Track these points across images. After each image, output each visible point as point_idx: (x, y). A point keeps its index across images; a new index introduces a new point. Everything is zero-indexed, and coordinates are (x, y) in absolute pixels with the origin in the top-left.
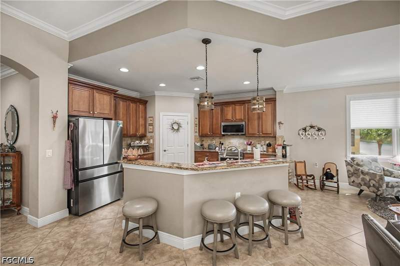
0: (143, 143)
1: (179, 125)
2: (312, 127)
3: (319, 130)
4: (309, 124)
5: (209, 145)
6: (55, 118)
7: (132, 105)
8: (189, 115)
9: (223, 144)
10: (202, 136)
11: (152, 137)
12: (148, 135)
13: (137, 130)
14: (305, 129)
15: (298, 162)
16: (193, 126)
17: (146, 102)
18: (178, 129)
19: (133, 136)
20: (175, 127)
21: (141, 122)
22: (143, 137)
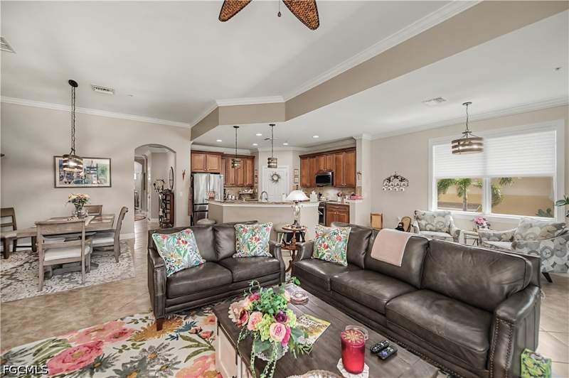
0: (250, 191)
1: (279, 177)
2: (396, 177)
3: (402, 180)
4: (393, 174)
6: (184, 174)
8: (288, 166)
11: (257, 187)
12: (255, 185)
13: (244, 181)
14: (389, 180)
15: (375, 215)
17: (254, 157)
18: (277, 181)
19: (242, 186)
20: (275, 178)
21: (249, 175)
22: (251, 187)
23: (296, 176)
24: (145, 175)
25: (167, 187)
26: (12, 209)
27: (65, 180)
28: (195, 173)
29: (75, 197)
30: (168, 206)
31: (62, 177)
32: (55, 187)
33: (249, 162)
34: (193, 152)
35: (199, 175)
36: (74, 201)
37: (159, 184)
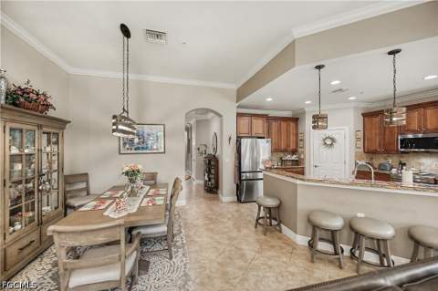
0: (294, 157)
1: (333, 140)
5: (380, 165)
7: (284, 124)
9: (405, 164)
10: (370, 152)
11: (303, 153)
12: (300, 150)
13: (288, 145)
16: (354, 140)
17: (297, 119)
18: (331, 145)
19: (285, 151)
20: (329, 142)
21: (292, 138)
22: (294, 152)
23: (358, 139)
24: (189, 141)
25: (211, 151)
26: (86, 174)
27: (127, 146)
28: (242, 137)
29: (127, 169)
30: (213, 171)
31: (125, 144)
32: (120, 154)
33: (292, 124)
34: (239, 115)
35: (246, 139)
36: (127, 173)
37: (203, 149)
